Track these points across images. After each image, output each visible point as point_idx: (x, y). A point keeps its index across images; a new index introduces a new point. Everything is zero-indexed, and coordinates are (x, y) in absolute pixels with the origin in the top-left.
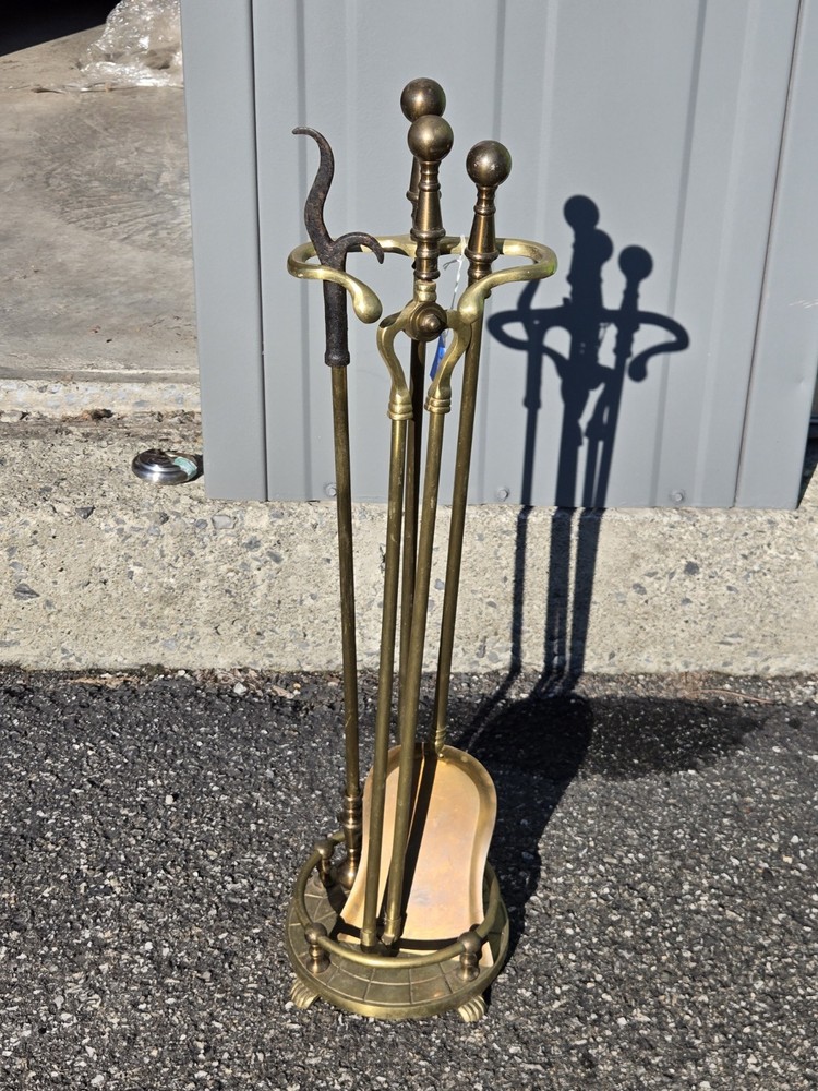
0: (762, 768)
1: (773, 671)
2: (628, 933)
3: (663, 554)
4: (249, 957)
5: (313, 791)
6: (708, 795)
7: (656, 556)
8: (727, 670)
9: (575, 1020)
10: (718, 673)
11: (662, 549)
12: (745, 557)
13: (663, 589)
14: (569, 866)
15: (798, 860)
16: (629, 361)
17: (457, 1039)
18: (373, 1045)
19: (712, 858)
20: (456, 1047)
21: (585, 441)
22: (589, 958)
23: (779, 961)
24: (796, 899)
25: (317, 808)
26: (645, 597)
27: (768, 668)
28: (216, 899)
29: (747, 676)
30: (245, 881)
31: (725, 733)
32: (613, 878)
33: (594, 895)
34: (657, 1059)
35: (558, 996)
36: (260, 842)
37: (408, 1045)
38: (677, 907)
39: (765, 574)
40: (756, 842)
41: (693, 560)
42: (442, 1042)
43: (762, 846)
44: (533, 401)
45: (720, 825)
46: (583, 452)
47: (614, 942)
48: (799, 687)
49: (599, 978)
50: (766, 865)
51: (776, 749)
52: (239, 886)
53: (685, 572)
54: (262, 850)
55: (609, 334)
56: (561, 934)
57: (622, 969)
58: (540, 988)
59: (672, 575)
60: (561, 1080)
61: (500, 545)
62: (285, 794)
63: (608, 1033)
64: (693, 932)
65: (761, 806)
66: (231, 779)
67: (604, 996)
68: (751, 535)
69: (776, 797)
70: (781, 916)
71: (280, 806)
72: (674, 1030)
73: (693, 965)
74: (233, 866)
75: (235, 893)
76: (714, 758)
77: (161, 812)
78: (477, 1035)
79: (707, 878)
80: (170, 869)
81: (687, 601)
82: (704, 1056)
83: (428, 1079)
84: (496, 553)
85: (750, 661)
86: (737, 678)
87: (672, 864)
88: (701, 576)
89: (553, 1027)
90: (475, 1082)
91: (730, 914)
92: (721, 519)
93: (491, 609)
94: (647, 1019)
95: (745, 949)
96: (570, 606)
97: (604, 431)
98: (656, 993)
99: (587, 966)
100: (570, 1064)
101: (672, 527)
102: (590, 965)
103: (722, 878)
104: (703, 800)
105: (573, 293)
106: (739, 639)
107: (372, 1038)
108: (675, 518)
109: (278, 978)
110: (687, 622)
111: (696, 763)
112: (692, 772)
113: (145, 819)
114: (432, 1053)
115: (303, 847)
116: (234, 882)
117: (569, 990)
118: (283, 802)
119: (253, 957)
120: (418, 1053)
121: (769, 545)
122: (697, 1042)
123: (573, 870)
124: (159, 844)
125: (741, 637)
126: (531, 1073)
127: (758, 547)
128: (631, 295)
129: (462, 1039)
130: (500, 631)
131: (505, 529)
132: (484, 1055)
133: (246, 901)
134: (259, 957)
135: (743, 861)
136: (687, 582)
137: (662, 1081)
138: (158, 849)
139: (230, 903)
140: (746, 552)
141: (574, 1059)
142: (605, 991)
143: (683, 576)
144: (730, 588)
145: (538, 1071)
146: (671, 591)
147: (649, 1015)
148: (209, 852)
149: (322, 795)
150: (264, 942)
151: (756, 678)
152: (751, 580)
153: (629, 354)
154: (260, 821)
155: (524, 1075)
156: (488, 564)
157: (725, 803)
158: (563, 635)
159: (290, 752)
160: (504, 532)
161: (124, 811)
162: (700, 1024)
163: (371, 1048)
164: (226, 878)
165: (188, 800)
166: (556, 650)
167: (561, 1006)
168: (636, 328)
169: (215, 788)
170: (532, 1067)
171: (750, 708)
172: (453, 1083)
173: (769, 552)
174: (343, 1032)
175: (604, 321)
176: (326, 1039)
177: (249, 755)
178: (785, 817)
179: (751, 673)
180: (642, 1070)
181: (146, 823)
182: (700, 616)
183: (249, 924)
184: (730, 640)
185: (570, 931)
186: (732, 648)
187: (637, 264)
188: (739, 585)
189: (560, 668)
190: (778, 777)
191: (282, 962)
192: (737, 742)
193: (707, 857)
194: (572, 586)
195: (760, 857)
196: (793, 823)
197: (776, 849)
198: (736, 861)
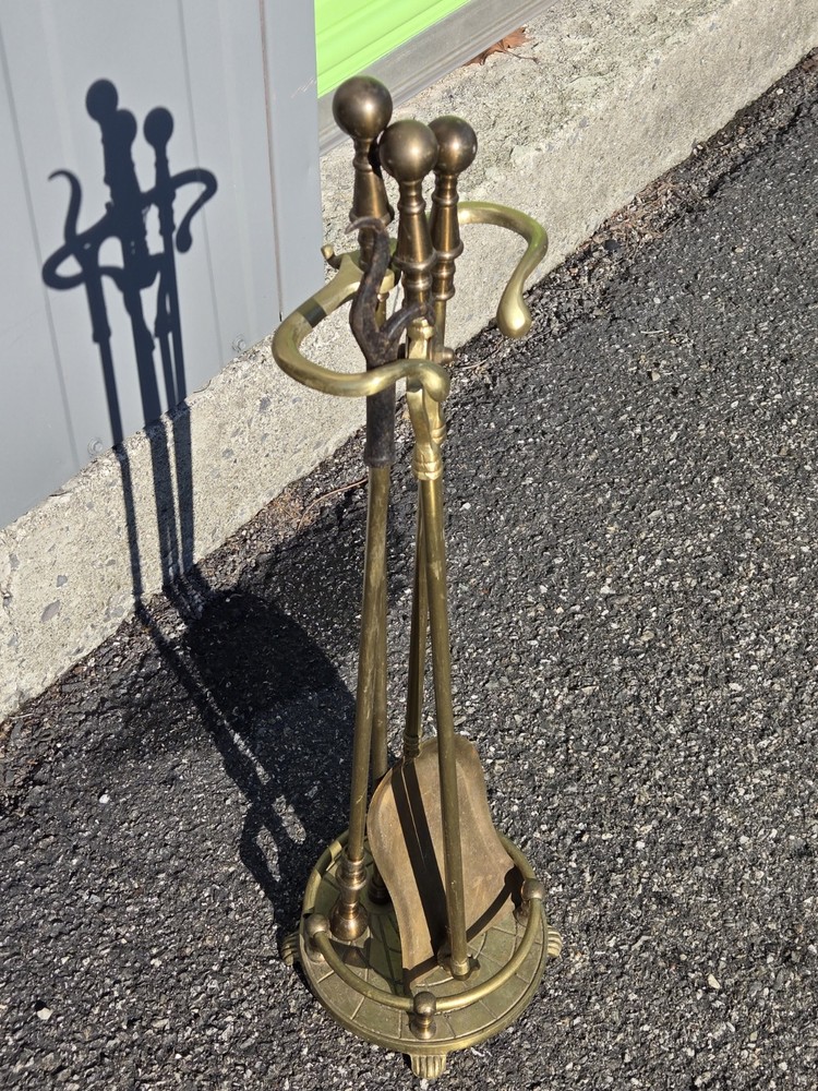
2: (551, 771)
3: (242, 407)
4: (335, 1080)
5: (153, 878)
7: (237, 413)
8: (301, 474)
9: (614, 876)
10: (295, 482)
11: (241, 405)
13: (246, 440)
15: (567, 605)
16: (174, 235)
17: (570, 976)
18: (526, 1045)
20: (576, 983)
21: (157, 342)
22: (556, 817)
23: (659, 699)
24: (605, 638)
25: (183, 891)
26: (233, 457)
27: (328, 450)
28: (229, 1060)
29: (317, 469)
30: (229, 1019)
32: (482, 734)
33: (489, 761)
34: (695, 850)
35: (578, 868)
36: (185, 971)
37: (548, 1016)
38: (551, 717)
40: (525, 614)
41: (265, 396)
42: (565, 990)
43: (533, 614)
44: (102, 333)
45: (485, 621)
46: (157, 355)
47: (554, 787)
49: (582, 826)
50: (555, 628)
52: (230, 1028)
53: (260, 411)
54: (200, 976)
55: (152, 217)
56: (512, 816)
57: (585, 803)
58: (561, 876)
59: (251, 421)
60: (669, 932)
61: (109, 501)
62: (135, 904)
63: (645, 863)
64: (586, 728)
65: (488, 580)
66: (65, 938)
67: (604, 837)
69: (487, 564)
70: (616, 661)
71: (148, 921)
72: (676, 818)
73: (618, 755)
74: (196, 1016)
75: (236, 1039)
77: (53, 1032)
78: (577, 958)
79: (537, 674)
80: (147, 1076)
81: (265, 436)
82: (714, 818)
83: (596, 1029)
84: (106, 511)
85: (315, 454)
86: (311, 475)
88: (272, 406)
89: (610, 898)
90: (626, 997)
91: (588, 690)
93: (111, 568)
94: (651, 827)
95: (631, 709)
96: (177, 512)
97: (169, 321)
98: (631, 800)
99: (562, 825)
100: (656, 913)
101: (246, 376)
102: (564, 822)
103: (545, 664)
105: (113, 195)
106: (305, 441)
107: (518, 1041)
108: (245, 366)
109: (384, 1073)
110: (267, 455)
113: (51, 1055)
114: (571, 1006)
115: (227, 938)
116: (223, 1028)
117: (579, 856)
118: (143, 913)
119: (339, 1076)
120: (562, 1017)
121: (317, 340)
122: (697, 812)
124: (100, 1063)
125: (307, 438)
126: (645, 947)
127: (310, 348)
128: (162, 163)
129: (573, 972)
130: (122, 582)
132: (602, 969)
133: (257, 1034)
134: (342, 1071)
135: (539, 638)
136: (262, 421)
137: (720, 865)
138: (108, 1069)
139: (247, 1051)
141: (654, 907)
142: (601, 833)
143: (259, 416)
144: (294, 401)
145: (646, 942)
146: (252, 437)
147: (647, 822)
148: (158, 1025)
149: (169, 875)
150: (323, 1054)
151: (324, 465)
153: (173, 227)
154: (155, 951)
155: (645, 955)
156: (101, 526)
157: (464, 599)
158: (175, 543)
159: (75, 861)
160: (110, 485)
161: (18, 1068)
162: (682, 797)
163: (527, 1049)
164: (209, 1032)
165: (58, 997)
166: (171, 562)
167: (592, 874)
168: (173, 196)
169: (64, 961)
170: (640, 943)
172: (615, 1013)
173: (318, 346)
174: (494, 1061)
175: (144, 207)
176: (490, 1080)
177: (41, 899)
178: (514, 576)
179: (318, 463)
180: (700, 870)
181: (57, 1057)
182: (277, 442)
183: (289, 1052)
184: (300, 447)
185: (515, 808)
186: (302, 453)
187: (160, 126)
188: (301, 392)
189: (177, 575)
190: (465, 545)
191: (364, 1057)
194: (175, 493)
195: (543, 625)
196: (524, 576)
197: (543, 609)
198: (534, 643)
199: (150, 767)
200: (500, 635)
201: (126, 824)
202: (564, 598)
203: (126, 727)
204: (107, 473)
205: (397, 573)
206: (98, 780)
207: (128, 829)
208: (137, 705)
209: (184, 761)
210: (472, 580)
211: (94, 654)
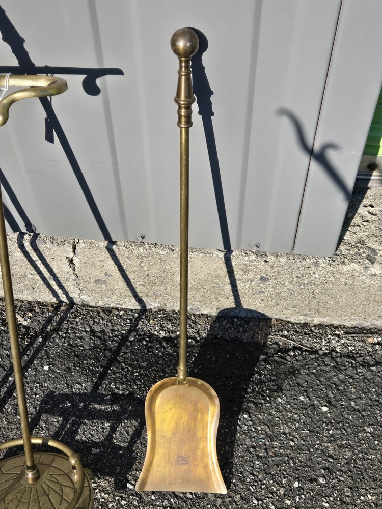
0: (290, 415)
1: (316, 322)
3: (246, 272)
6: (251, 437)
7: (242, 273)
8: (288, 319)
10: (282, 320)
12: (298, 277)
13: (247, 287)
14: (153, 498)
15: (294, 505)
19: (242, 498)
27: (313, 320)
29: (299, 324)
31: (274, 380)
39: (311, 285)
40: (272, 485)
41: (265, 276)
43: (275, 489)
45: (253, 467)
48: (329, 336)
51: (302, 398)
53: (260, 280)
59: (252, 281)
61: (141, 262)
65: (281, 451)
68: (302, 268)
69: (292, 444)
76: (262, 404)
81: (263, 292)
84: (140, 265)
85: (302, 317)
86: (293, 324)
87: (216, 501)
88: (270, 283)
92: (283, 260)
93: (142, 287)
101: (250, 261)
104: (248, 442)
106: (295, 309)
110: (262, 300)
111: (250, 408)
112: (246, 416)
121: (314, 273)
123: (155, 501)
125: (296, 308)
127: (307, 274)
131: (143, 255)
135: (260, 502)
136: (261, 285)
140: (300, 276)
143: (259, 282)
144: (288, 289)
146: (252, 288)
151: (306, 325)
152: (302, 287)
156: (136, 269)
157: (260, 447)
160: (143, 257)
171: (295, 356)
173: (314, 276)
178: (295, 463)
179: (302, 322)
182: (271, 299)
184: (290, 309)
186: (291, 312)
188: (295, 288)
190: (297, 425)
192: (280, 389)
193: (239, 496)
195: (270, 500)
196: (299, 468)
197: (282, 493)
198: (255, 502)
199: (73, 373)
200: (248, 480)
201: (38, 385)
202: (298, 500)
203: (90, 350)
204: (142, 251)
205: (254, 403)
206: (56, 358)
207: (36, 387)
208: (106, 346)
209: (84, 385)
210: (275, 443)
211: (126, 310)
